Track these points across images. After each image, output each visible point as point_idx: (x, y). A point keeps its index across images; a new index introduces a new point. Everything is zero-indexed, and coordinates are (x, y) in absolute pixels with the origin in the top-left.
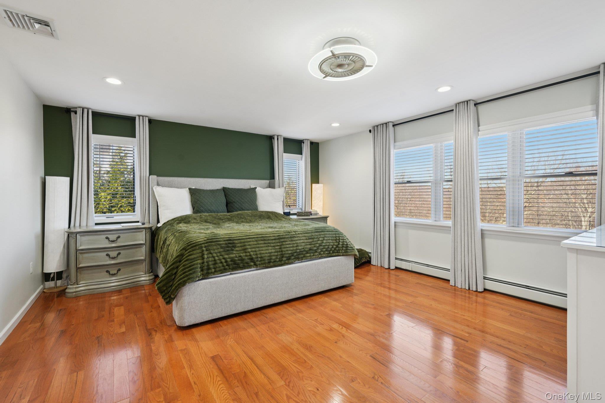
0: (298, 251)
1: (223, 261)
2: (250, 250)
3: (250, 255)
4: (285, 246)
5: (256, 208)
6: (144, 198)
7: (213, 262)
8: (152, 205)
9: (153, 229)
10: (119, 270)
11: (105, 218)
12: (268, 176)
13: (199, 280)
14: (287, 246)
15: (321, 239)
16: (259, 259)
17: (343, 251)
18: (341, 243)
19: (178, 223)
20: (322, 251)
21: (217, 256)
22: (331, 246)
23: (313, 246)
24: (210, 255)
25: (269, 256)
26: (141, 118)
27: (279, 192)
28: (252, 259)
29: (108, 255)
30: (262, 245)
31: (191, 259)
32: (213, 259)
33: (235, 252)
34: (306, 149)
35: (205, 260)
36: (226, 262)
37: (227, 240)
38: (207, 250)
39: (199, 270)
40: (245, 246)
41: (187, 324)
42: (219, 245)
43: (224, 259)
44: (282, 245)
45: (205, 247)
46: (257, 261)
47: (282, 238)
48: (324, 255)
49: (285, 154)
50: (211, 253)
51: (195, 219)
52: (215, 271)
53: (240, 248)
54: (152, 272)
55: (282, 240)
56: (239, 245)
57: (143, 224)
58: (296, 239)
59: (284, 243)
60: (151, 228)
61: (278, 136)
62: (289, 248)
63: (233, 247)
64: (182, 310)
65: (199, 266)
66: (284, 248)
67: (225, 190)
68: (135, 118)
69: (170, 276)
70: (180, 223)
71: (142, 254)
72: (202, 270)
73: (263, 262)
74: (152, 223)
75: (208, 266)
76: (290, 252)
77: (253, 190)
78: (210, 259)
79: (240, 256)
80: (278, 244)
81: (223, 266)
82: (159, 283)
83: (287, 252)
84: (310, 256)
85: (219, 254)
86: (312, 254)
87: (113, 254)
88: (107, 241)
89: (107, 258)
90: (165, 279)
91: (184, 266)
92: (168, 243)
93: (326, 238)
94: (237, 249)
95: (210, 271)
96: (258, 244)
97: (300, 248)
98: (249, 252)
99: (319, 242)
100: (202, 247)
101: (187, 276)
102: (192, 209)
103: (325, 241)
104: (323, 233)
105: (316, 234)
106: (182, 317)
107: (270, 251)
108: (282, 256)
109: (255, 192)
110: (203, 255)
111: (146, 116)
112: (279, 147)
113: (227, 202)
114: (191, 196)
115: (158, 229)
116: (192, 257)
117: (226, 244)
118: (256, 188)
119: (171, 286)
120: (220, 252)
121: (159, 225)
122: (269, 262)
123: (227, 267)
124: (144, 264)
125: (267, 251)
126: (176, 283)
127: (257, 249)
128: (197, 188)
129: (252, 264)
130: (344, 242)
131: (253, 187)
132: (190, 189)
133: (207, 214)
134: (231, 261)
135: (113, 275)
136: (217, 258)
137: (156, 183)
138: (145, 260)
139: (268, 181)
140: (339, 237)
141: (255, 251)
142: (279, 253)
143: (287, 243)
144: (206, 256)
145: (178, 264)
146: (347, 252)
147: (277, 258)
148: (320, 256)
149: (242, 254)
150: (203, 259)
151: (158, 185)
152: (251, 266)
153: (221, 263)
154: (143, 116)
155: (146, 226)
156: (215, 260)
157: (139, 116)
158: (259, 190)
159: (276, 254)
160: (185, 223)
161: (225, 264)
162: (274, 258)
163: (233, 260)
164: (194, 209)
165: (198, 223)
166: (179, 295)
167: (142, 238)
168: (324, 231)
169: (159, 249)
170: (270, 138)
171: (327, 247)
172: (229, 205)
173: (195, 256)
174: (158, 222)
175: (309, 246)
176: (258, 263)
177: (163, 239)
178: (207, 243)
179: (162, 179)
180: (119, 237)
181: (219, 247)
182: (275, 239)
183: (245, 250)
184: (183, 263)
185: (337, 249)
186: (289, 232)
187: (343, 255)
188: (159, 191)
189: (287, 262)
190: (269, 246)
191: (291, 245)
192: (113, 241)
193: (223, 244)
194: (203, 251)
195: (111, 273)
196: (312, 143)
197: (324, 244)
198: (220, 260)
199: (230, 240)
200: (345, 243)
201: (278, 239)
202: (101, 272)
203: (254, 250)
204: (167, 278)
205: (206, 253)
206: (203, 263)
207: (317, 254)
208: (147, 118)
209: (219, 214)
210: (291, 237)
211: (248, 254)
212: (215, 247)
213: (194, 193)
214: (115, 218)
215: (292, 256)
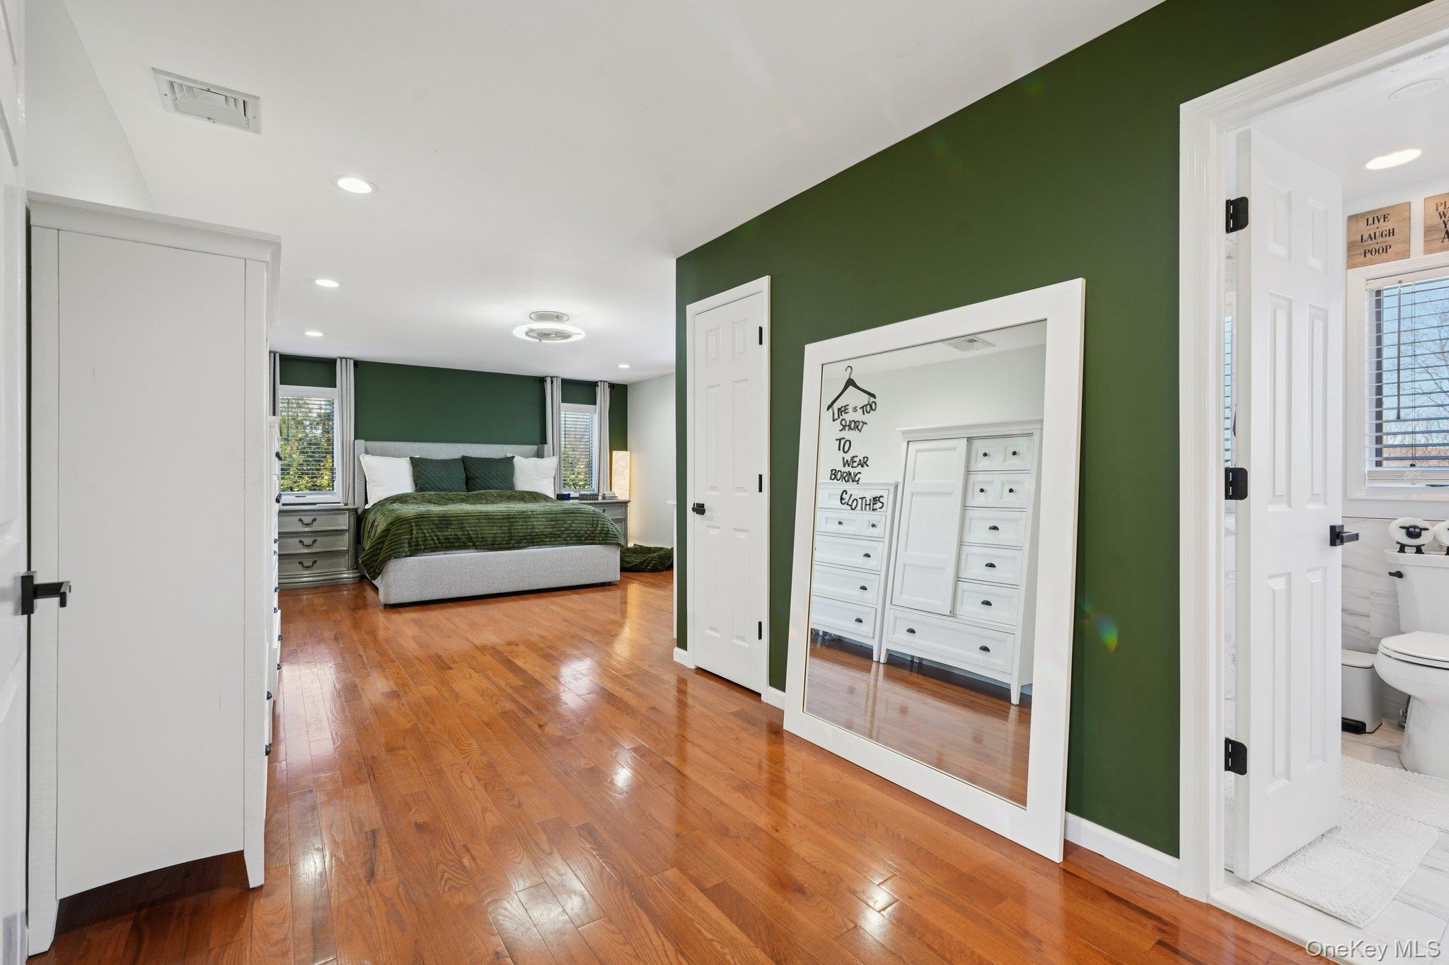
0: (534, 534)
1: (435, 538)
2: (468, 529)
3: (468, 534)
4: (516, 527)
5: (511, 486)
6: (348, 470)
7: (423, 539)
8: (358, 479)
9: (360, 511)
10: (315, 562)
11: (293, 497)
12: (538, 438)
13: (406, 556)
14: (519, 527)
15: (568, 522)
16: (480, 540)
17: (600, 539)
18: (599, 529)
19: (391, 503)
20: (568, 536)
21: (428, 533)
22: (584, 532)
23: (556, 529)
24: (420, 531)
25: (493, 537)
26: (344, 361)
27: (549, 463)
28: (470, 539)
29: (301, 542)
30: (484, 524)
31: (398, 534)
32: (423, 536)
33: (450, 530)
34: (603, 396)
35: (414, 536)
36: (438, 539)
37: (441, 517)
38: (416, 526)
39: (407, 545)
40: (463, 523)
41: (392, 602)
42: (432, 521)
43: (436, 536)
44: (512, 525)
45: (415, 522)
46: (477, 541)
47: (512, 518)
48: (572, 542)
49: (563, 405)
50: (421, 529)
51: (415, 498)
52: (425, 549)
53: (457, 526)
54: (356, 569)
55: (513, 520)
56: (455, 522)
57: (346, 505)
58: (533, 519)
59: (514, 524)
60: (356, 510)
61: (552, 377)
62: (520, 529)
63: (448, 524)
64: (387, 586)
65: (407, 541)
66: (515, 529)
67: (465, 460)
68: (336, 360)
69: (374, 551)
70: (395, 502)
71: (344, 543)
72: (410, 546)
73: (484, 543)
74: (359, 503)
75: (417, 541)
76: (521, 534)
77: (509, 460)
78: (420, 535)
79: (456, 535)
80: (507, 524)
81: (435, 543)
82: (364, 557)
83: (517, 534)
84: (550, 541)
85: (430, 531)
86: (553, 539)
87: (308, 541)
88: (300, 524)
89: (301, 546)
90: (370, 553)
91: (390, 540)
92: (376, 524)
93: (576, 522)
94: (452, 526)
95: (419, 547)
96: (480, 523)
97: (537, 530)
98: (467, 531)
99: (565, 525)
100: (411, 522)
101: (393, 550)
102: (414, 486)
103: (574, 525)
104: (572, 515)
105: (563, 515)
106: (387, 594)
107: (495, 532)
108: (511, 538)
109: (512, 463)
110: (412, 530)
111: (351, 359)
112: (553, 394)
113: (467, 478)
114: (413, 468)
115: (366, 511)
116: (400, 531)
117: (440, 521)
118: (513, 457)
119: (376, 561)
120: (431, 529)
121: (367, 507)
122: (493, 544)
123: (439, 545)
124: (347, 557)
125: (489, 532)
126: (381, 557)
127: (478, 529)
128: (424, 456)
129: (471, 544)
130: (604, 527)
131: (509, 455)
132: (411, 459)
133: (433, 493)
134: (445, 539)
135: (308, 567)
136: (428, 535)
137: (363, 450)
138: (347, 551)
139: (535, 447)
140: (598, 521)
141: (475, 530)
142: (507, 535)
143: (518, 524)
144: (415, 532)
145: (384, 539)
146: (606, 540)
147: (504, 540)
148: (565, 542)
149: (458, 533)
150: (412, 534)
151: (367, 452)
152: (469, 546)
153: (433, 540)
154: (346, 359)
155: (350, 506)
156: (425, 537)
157: (341, 358)
158: (519, 461)
159: (503, 535)
160: (401, 502)
161: (437, 542)
162: (499, 539)
163: (447, 539)
164: (416, 486)
165: (419, 503)
166: (384, 570)
167: (344, 522)
168: (575, 513)
169: (366, 535)
170: (541, 381)
171: (577, 532)
172: (469, 482)
173: (402, 531)
174: (366, 502)
175: (551, 530)
176: (478, 543)
177: (371, 521)
178: (417, 518)
179: (373, 445)
180: (315, 520)
181: (430, 523)
182: (503, 519)
183: (462, 529)
184: (389, 537)
185: (592, 535)
186: (524, 512)
187: (599, 544)
188: (368, 461)
189: (516, 545)
190: (493, 526)
191: (525, 527)
192: (308, 525)
193: (435, 520)
194: (412, 526)
195: (305, 564)
196: (612, 386)
197: (572, 528)
198: (431, 536)
199: (445, 517)
200: (606, 529)
201: (507, 518)
202: (292, 564)
203: (473, 528)
204: (372, 552)
205: (414, 528)
206: (411, 538)
207: (560, 539)
208: (352, 362)
209: (450, 493)
210: (525, 518)
211: (466, 533)
212: (426, 523)
213: (416, 463)
214: (308, 497)
215: (525, 539)
